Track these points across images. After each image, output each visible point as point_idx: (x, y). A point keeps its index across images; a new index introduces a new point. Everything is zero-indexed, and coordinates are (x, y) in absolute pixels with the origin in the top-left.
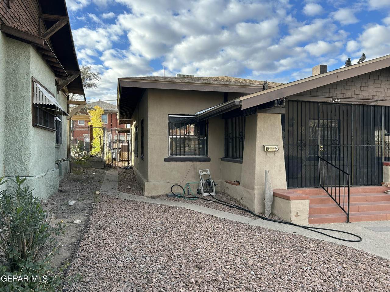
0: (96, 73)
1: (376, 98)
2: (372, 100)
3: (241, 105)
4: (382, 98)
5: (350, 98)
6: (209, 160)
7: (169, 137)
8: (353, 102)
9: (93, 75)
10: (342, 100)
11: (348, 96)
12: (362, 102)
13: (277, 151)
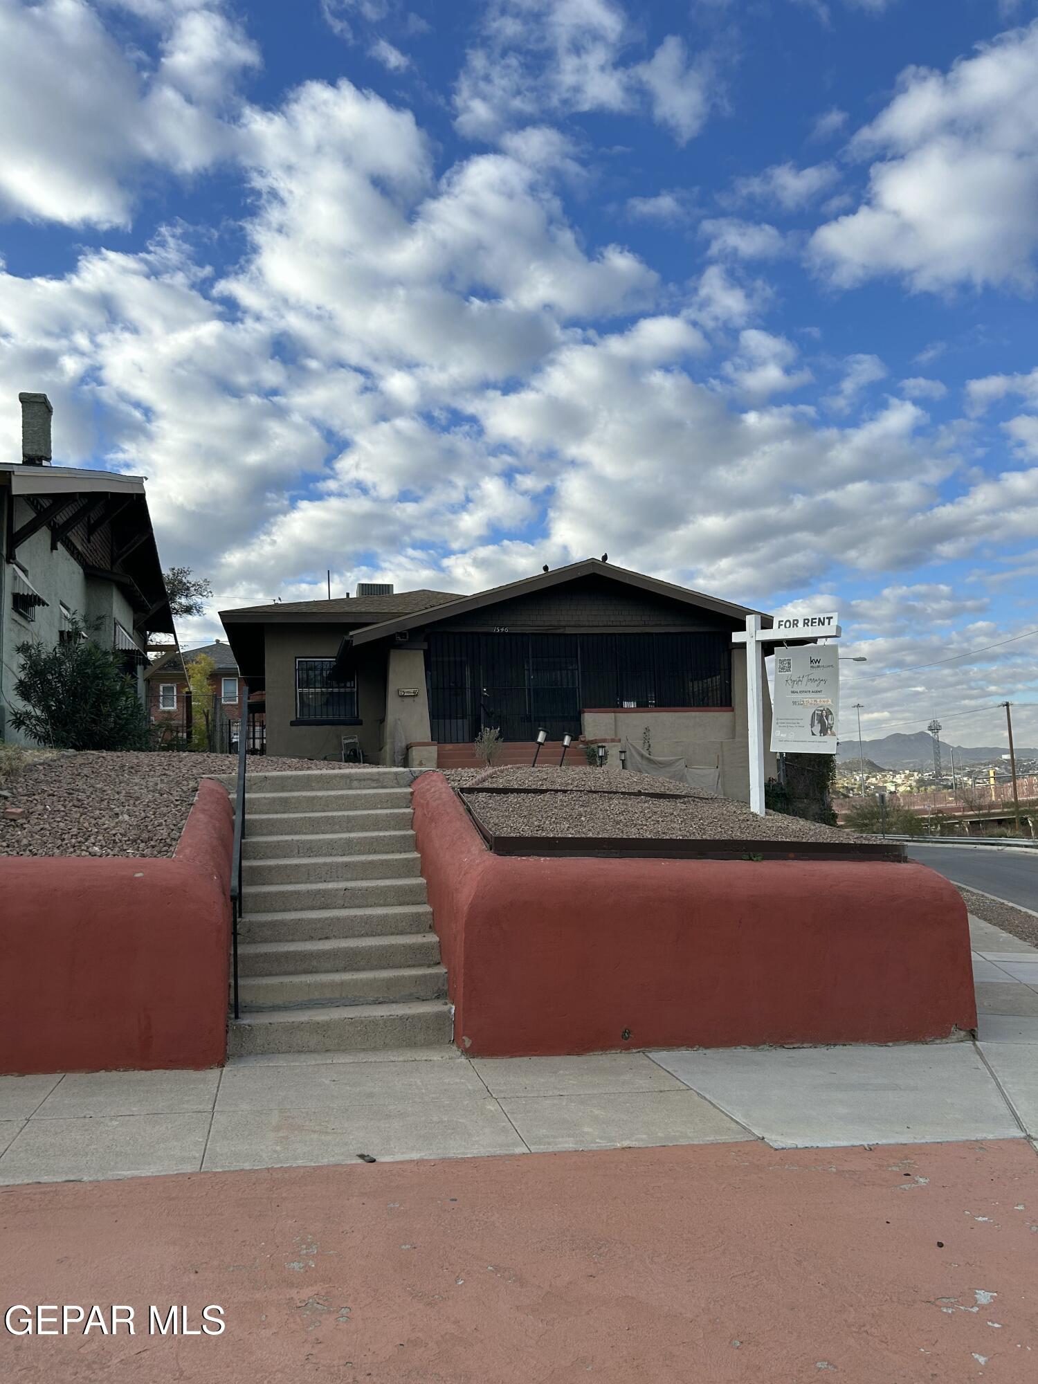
0: (202, 582)
1: (563, 623)
2: (559, 627)
3: (352, 641)
4: (573, 623)
5: (522, 626)
6: (360, 723)
7: (298, 690)
8: (528, 630)
9: (194, 585)
10: (510, 628)
11: (519, 623)
12: (543, 630)
13: (417, 695)
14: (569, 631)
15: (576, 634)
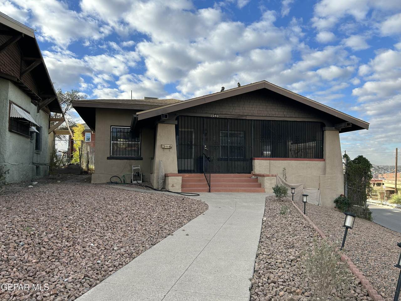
1: (245, 114)
2: (243, 116)
3: (138, 118)
4: (250, 114)
5: (225, 114)
6: (141, 159)
7: (112, 142)
8: (228, 117)
10: (219, 115)
12: (235, 117)
13: (171, 148)
14: (248, 118)
15: (251, 120)
